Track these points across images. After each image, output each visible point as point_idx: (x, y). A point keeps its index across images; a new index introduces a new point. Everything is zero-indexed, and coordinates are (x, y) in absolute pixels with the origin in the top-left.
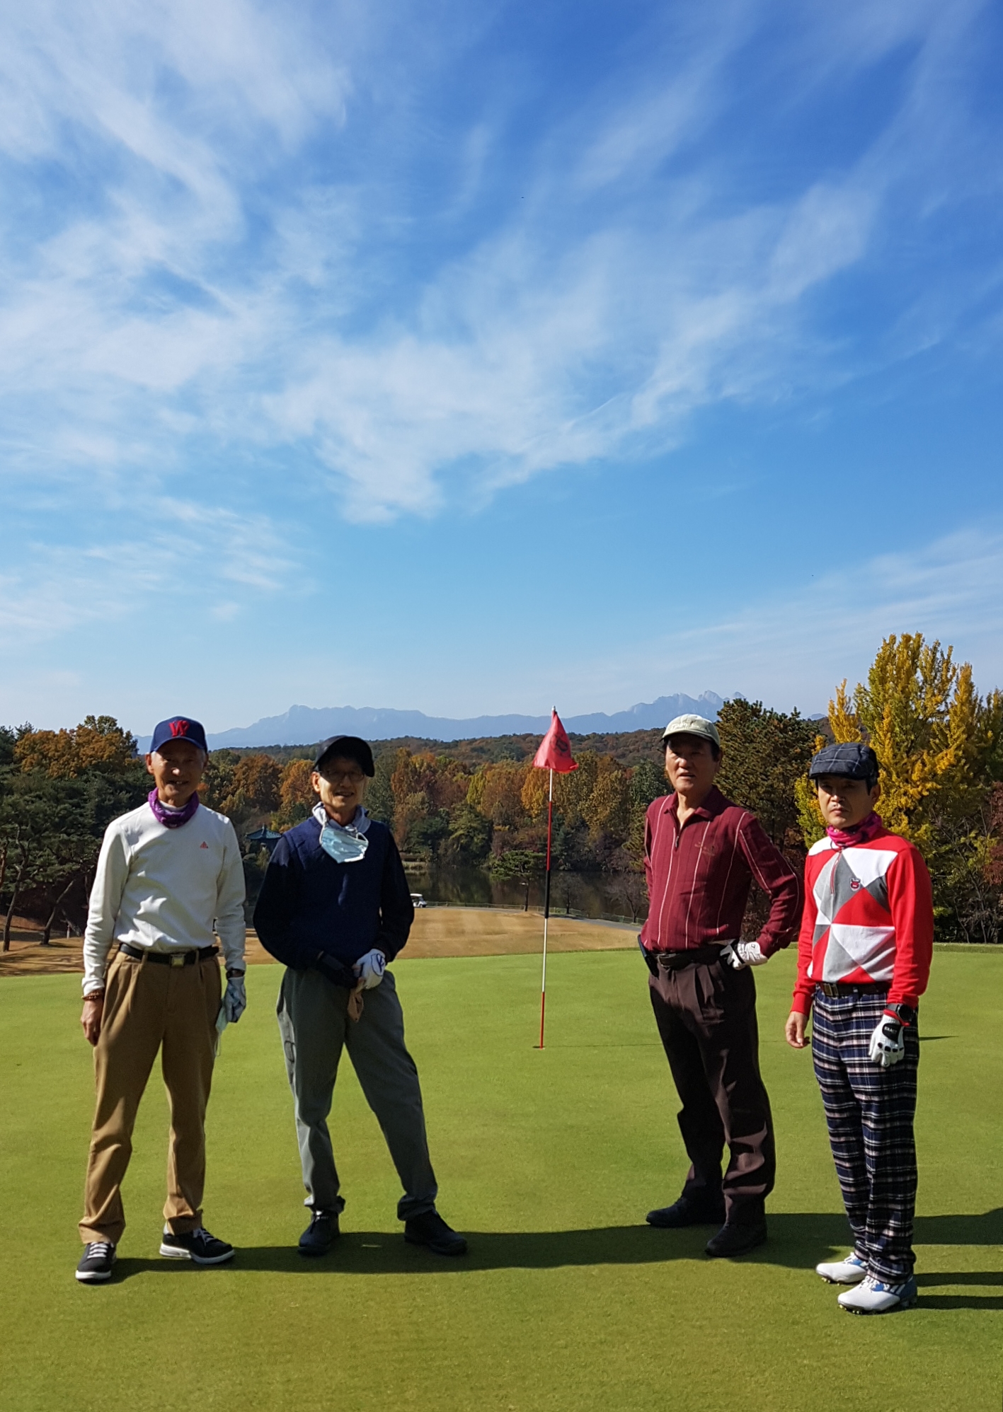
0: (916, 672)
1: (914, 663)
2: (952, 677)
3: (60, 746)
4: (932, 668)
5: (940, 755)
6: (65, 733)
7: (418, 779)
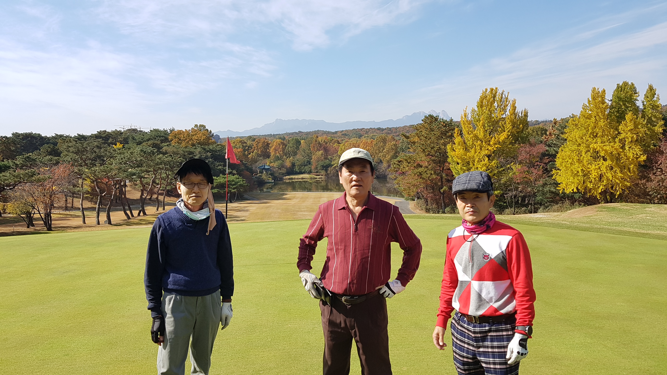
0: (495, 103)
1: (494, 99)
2: (508, 104)
3: (185, 136)
4: (501, 101)
5: (502, 134)
6: (187, 131)
7: (320, 146)
